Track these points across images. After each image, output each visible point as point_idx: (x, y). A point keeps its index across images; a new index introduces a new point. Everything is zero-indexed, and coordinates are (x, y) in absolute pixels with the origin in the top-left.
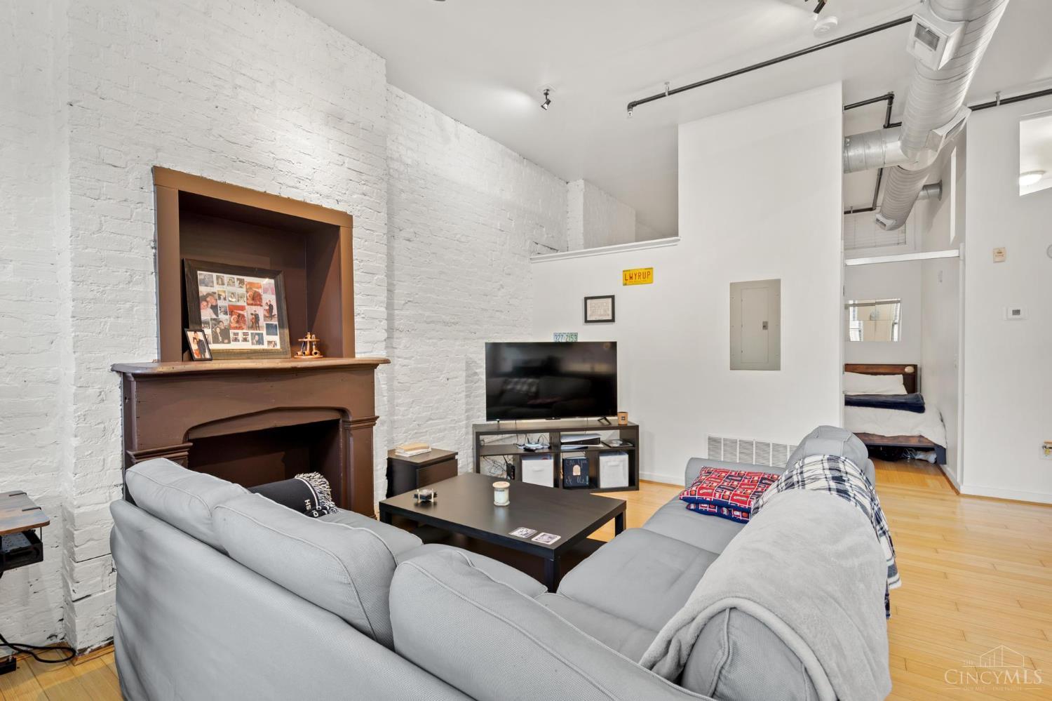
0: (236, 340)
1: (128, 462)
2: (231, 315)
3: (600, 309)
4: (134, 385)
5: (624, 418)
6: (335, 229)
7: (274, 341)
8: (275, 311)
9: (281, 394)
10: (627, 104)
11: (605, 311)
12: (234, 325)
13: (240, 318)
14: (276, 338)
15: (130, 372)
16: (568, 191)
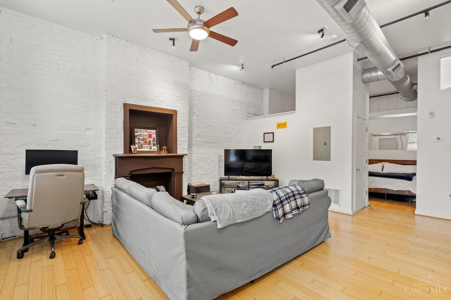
0: (144, 148)
1: (116, 178)
2: (143, 141)
3: (269, 138)
4: (118, 159)
5: (273, 177)
6: (171, 116)
7: (155, 148)
8: (155, 140)
9: (154, 163)
10: (271, 66)
11: (270, 138)
12: (144, 144)
13: (146, 142)
14: (156, 148)
15: (117, 156)
16: (263, 93)
